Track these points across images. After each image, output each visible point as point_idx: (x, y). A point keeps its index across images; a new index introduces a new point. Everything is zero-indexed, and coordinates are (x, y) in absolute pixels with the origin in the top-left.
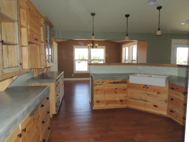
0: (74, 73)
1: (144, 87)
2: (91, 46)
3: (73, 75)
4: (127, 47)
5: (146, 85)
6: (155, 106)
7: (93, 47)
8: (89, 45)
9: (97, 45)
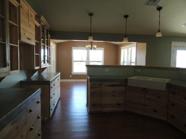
0: (72, 74)
1: (143, 91)
2: (89, 48)
3: (71, 76)
4: (125, 49)
5: (145, 89)
6: (155, 111)
7: (91, 49)
8: (87, 46)
9: (95, 46)
